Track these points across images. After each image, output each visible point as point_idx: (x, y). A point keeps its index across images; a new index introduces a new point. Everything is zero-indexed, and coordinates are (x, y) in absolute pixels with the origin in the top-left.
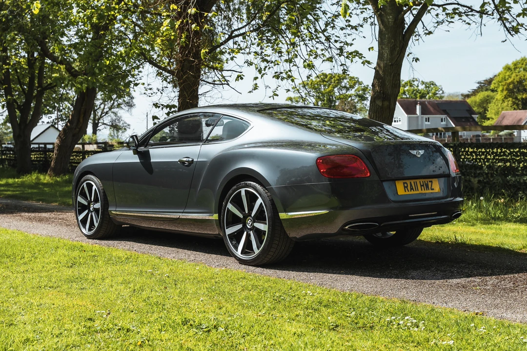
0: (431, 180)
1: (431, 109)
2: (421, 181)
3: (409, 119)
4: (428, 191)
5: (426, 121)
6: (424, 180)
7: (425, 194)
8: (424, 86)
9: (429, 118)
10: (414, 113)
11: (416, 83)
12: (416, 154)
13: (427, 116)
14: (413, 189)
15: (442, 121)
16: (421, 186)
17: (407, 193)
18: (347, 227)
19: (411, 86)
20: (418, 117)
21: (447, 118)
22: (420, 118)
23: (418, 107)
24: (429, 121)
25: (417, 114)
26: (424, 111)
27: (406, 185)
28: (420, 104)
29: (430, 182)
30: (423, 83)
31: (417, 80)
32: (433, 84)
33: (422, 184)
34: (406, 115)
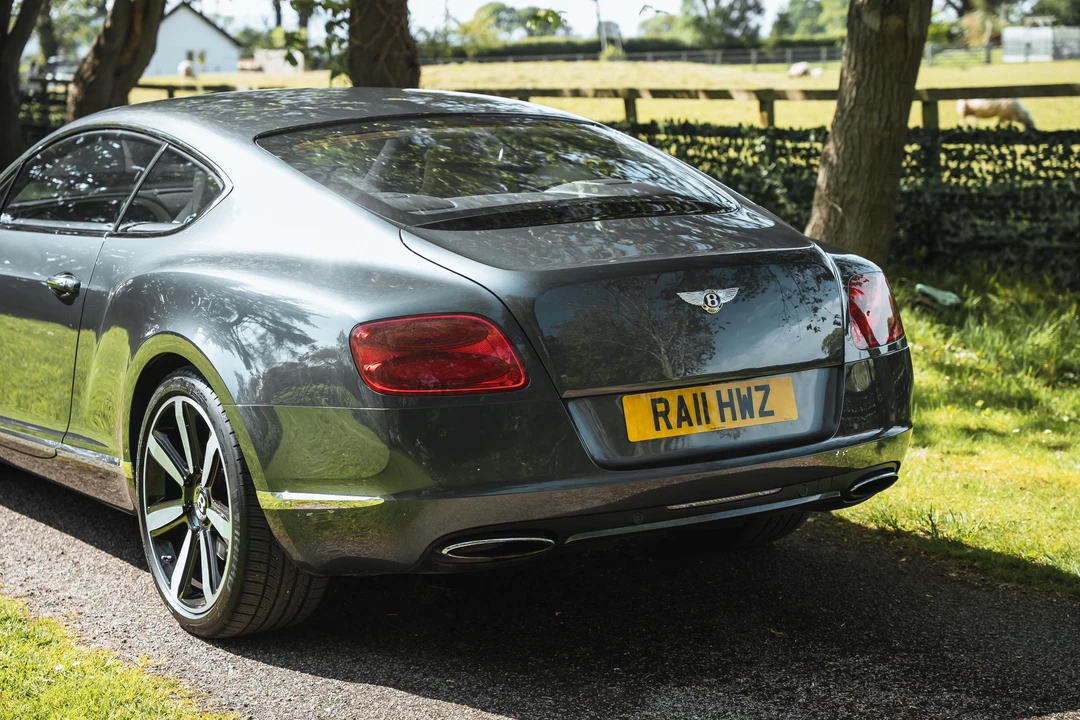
2: (724, 388)
4: (748, 422)
6: (733, 386)
7: (737, 432)
12: (702, 303)
14: (688, 418)
16: (722, 405)
17: (664, 433)
18: (445, 551)
29: (758, 388)
33: (725, 398)
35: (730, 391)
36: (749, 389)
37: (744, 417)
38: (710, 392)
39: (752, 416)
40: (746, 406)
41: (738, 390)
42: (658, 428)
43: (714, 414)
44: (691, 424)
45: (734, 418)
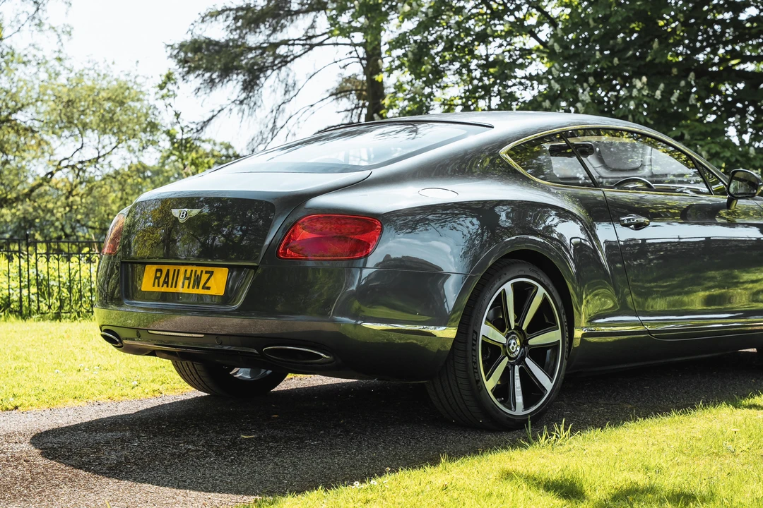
0: (210, 269)
2: (189, 268)
6: (194, 268)
16: (185, 278)
27: (158, 274)
29: (206, 272)
35: (192, 271)
36: (202, 272)
37: (193, 288)
38: (182, 269)
39: (198, 288)
40: (197, 282)
41: (196, 271)
42: (154, 286)
43: (180, 284)
44: (167, 286)
45: (188, 287)
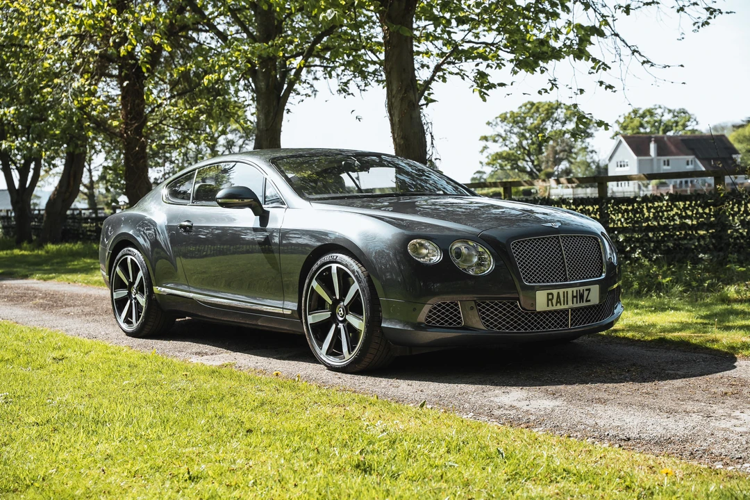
1: (673, 148)
3: (640, 162)
5: (665, 165)
8: (671, 115)
9: (668, 161)
10: (647, 153)
11: (659, 111)
13: (666, 158)
15: (688, 164)
19: (652, 114)
20: (652, 160)
21: (695, 161)
22: (655, 161)
23: (652, 146)
24: (668, 165)
25: (650, 155)
26: (662, 151)
28: (655, 141)
30: (670, 111)
31: (660, 107)
32: (684, 113)
34: (635, 157)
